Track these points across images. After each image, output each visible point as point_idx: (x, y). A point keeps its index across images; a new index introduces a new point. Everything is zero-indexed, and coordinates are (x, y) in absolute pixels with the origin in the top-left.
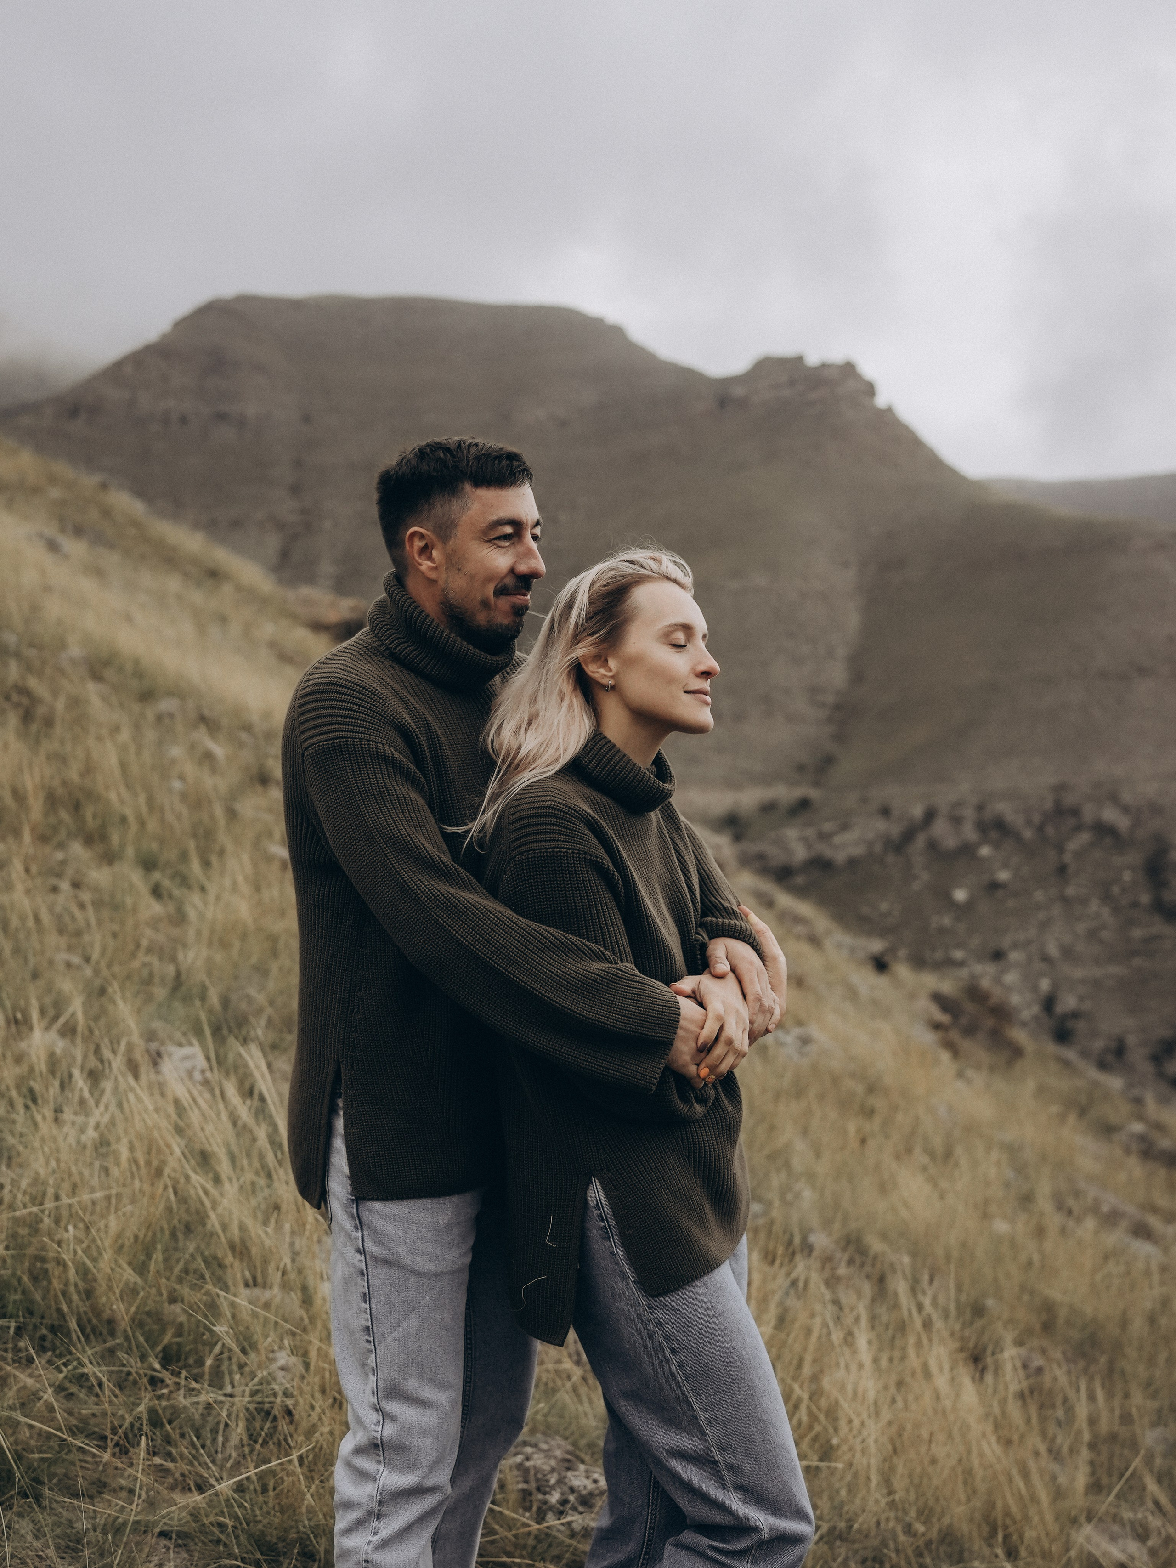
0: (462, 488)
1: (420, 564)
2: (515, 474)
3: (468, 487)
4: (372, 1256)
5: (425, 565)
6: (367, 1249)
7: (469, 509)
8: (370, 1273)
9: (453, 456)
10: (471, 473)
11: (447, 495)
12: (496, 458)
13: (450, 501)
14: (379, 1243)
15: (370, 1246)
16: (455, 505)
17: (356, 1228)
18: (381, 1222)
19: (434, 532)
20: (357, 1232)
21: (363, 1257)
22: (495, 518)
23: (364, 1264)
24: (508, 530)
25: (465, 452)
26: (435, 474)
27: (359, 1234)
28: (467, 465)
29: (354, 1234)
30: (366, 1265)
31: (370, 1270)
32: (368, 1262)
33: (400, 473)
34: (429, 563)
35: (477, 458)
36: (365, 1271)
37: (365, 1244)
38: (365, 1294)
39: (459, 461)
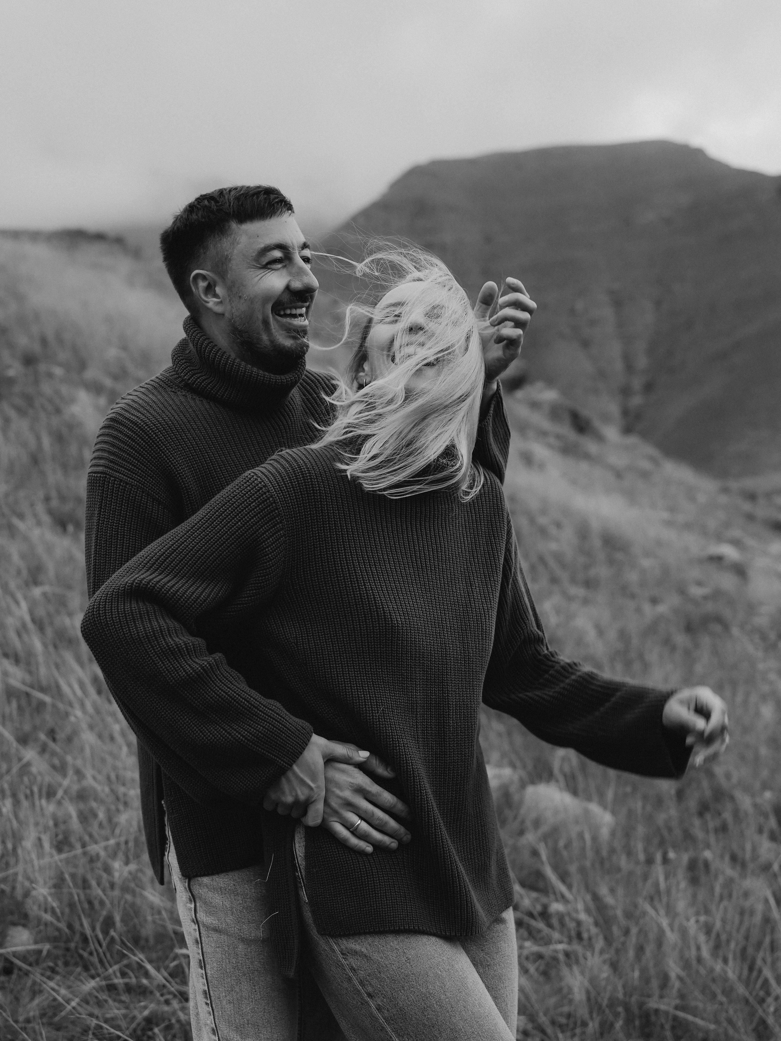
0: (229, 227)
1: (208, 302)
2: (273, 204)
3: (234, 225)
4: (204, 925)
5: (211, 302)
6: (199, 919)
7: (238, 243)
8: (203, 942)
9: (217, 202)
10: (234, 211)
11: (217, 236)
12: (253, 195)
13: (221, 240)
14: (209, 913)
15: (202, 916)
16: (225, 243)
17: (191, 900)
18: (210, 894)
19: (212, 271)
20: (191, 903)
21: (196, 927)
22: (262, 246)
23: (198, 933)
24: (277, 254)
25: (226, 197)
26: (203, 220)
27: (193, 906)
28: (230, 206)
29: (189, 905)
30: (200, 934)
31: (203, 938)
32: (201, 931)
33: (175, 228)
34: (215, 300)
35: (237, 198)
36: (199, 939)
37: (198, 915)
38: (200, 960)
39: (221, 205)
